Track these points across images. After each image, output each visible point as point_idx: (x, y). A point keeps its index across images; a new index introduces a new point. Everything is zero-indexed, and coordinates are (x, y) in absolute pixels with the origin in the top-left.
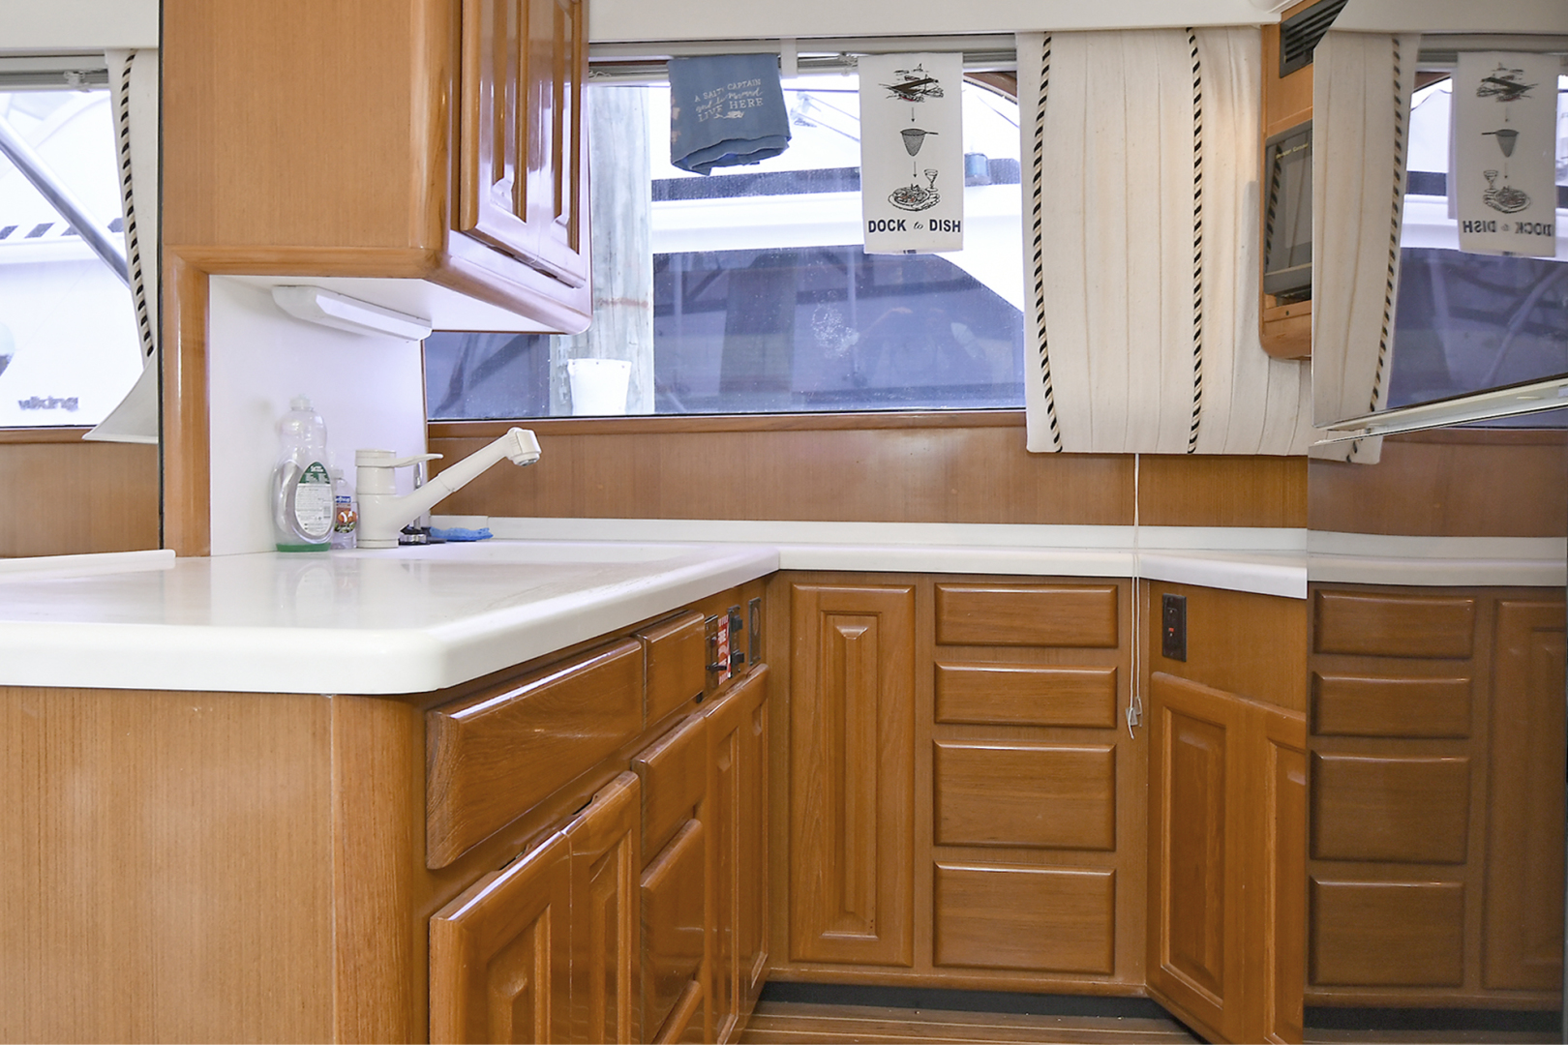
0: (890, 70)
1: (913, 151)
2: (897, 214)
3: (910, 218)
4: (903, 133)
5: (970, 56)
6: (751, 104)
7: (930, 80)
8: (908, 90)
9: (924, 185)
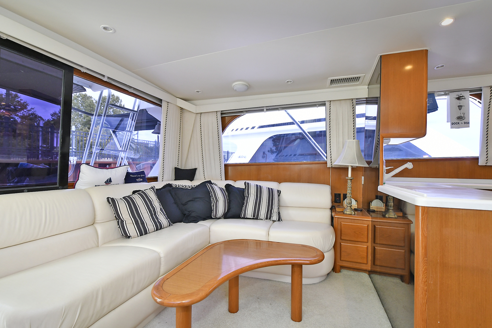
0: (455, 95)
1: (460, 109)
2: (458, 121)
3: (460, 122)
4: (458, 106)
5: (471, 91)
6: (431, 102)
7: (463, 96)
8: (459, 98)
9: (462, 116)
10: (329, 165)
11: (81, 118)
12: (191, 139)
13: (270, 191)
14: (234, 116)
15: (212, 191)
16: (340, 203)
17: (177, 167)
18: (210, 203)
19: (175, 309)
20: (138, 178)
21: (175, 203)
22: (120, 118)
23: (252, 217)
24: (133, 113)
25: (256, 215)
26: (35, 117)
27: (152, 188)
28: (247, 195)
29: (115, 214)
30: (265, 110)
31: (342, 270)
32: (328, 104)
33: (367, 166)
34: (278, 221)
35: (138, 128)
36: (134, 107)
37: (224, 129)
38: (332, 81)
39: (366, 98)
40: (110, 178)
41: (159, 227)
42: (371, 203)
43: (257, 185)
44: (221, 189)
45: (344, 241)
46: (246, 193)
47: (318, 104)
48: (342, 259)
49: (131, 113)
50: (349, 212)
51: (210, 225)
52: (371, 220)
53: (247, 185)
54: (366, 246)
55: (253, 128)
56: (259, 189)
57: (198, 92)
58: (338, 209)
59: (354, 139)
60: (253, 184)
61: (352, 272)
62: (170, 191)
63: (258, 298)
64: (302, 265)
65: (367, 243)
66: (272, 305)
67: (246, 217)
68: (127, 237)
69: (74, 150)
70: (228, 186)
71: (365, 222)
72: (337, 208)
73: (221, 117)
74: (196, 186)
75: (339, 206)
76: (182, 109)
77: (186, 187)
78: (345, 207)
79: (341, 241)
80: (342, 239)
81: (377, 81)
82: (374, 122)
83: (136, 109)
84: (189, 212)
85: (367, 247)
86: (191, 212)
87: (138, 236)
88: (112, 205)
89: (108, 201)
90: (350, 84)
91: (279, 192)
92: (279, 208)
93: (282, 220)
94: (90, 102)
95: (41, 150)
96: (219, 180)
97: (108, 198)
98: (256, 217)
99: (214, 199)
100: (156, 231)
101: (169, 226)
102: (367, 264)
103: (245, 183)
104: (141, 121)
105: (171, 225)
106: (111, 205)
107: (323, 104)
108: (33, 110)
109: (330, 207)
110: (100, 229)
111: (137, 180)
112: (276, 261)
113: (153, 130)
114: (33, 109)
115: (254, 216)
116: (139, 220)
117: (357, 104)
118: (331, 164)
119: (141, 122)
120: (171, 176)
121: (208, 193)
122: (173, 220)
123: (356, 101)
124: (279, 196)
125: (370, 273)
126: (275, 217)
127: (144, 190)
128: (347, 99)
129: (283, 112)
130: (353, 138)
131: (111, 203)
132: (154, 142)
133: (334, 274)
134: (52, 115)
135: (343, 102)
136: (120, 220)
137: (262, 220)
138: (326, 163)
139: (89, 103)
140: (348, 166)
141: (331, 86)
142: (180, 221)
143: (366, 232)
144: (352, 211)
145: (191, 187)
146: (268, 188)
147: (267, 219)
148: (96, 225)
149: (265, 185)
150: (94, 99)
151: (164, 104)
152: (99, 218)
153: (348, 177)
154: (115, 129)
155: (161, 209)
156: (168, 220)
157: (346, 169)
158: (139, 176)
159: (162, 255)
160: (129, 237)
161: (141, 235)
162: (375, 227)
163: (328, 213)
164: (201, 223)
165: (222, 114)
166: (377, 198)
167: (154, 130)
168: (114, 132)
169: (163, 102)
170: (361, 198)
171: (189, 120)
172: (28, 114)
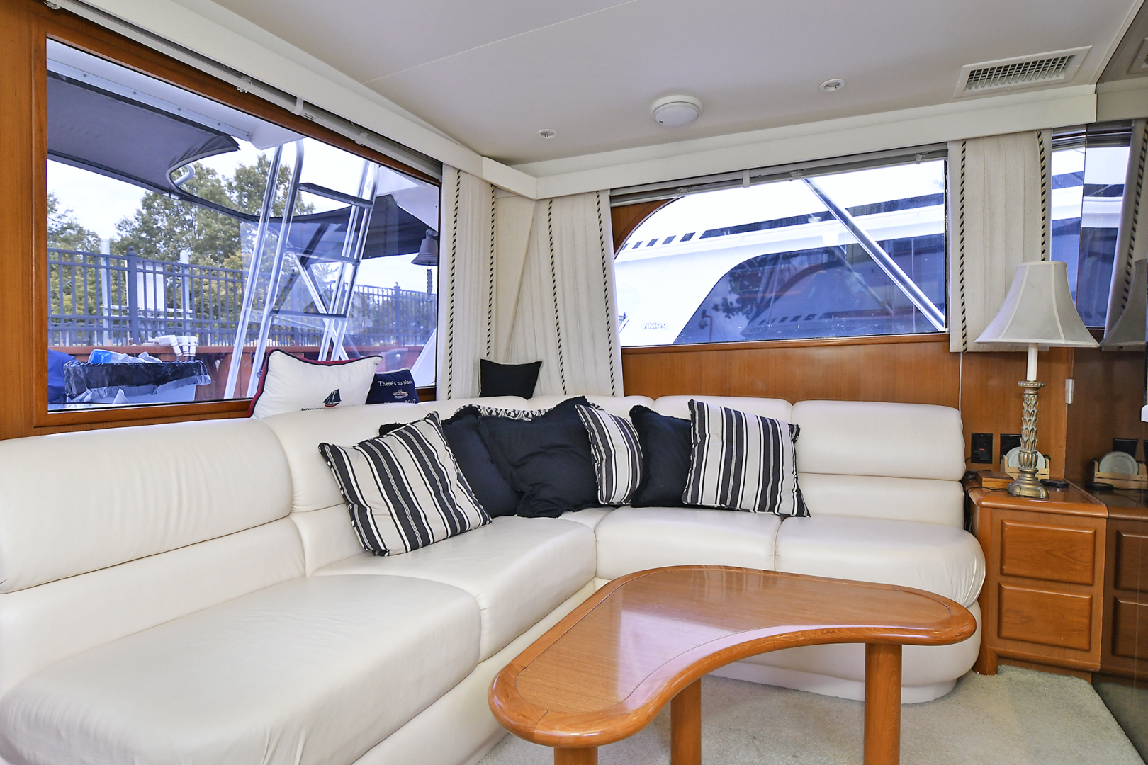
10: (956, 345)
11: (190, 231)
12: (522, 277)
13: (769, 427)
14: (649, 204)
15: (595, 428)
16: (991, 463)
17: (487, 359)
18: (590, 460)
19: (551, 750)
20: (396, 389)
21: (493, 461)
22: (316, 226)
23: (718, 505)
24: (358, 208)
25: (729, 495)
26: (79, 232)
27: (432, 417)
28: (699, 440)
29: (342, 488)
30: (746, 180)
31: (1002, 667)
32: (954, 151)
33: (1092, 343)
34: (797, 515)
35: (375, 249)
36: (361, 190)
37: (618, 242)
38: (976, 76)
39: (1088, 125)
40: (338, 390)
41: (458, 527)
42: (1096, 463)
43: (728, 411)
44: (620, 422)
45: (1011, 579)
46: (697, 432)
47: (921, 154)
48: (1005, 633)
49: (354, 207)
50: (1028, 489)
51: (597, 525)
52: (1106, 514)
53: (698, 411)
54: (1088, 594)
55: (688, 237)
56: (734, 422)
57: (546, 134)
58: (987, 483)
59: (1043, 260)
60: (715, 405)
61: (1037, 673)
62: (476, 428)
63: (754, 738)
64: (901, 646)
65: (1092, 588)
66: (800, 760)
67: (699, 504)
68: (376, 553)
69: (188, 318)
70: (638, 412)
71: (1087, 521)
72: (984, 479)
73: (611, 208)
74: (543, 413)
75: (988, 473)
76: (494, 188)
77: (516, 415)
78: (1015, 476)
79: (1003, 579)
80: (1005, 572)
81: (1132, 64)
82: (1115, 205)
83: (366, 196)
84: (531, 485)
85: (1091, 599)
86: (537, 488)
87: (407, 551)
88: (334, 464)
89: (323, 453)
90: (1034, 81)
91: (795, 431)
92: (797, 478)
93: (808, 514)
94: (213, 185)
95: (108, 319)
96: (610, 396)
97: (322, 445)
98: (728, 504)
99: (600, 451)
100: (451, 536)
101: (484, 524)
102: (1088, 650)
103: (691, 404)
104: (383, 230)
105: (488, 522)
106: (332, 466)
107: (938, 151)
108: (69, 214)
109: (960, 476)
110: (306, 527)
111: (394, 394)
112: (828, 631)
113: (414, 256)
114: (71, 211)
115: (723, 500)
116: (405, 506)
117: (1057, 147)
118: (962, 341)
119: (385, 233)
120: (471, 383)
121: (583, 432)
122: (494, 508)
123: (1053, 138)
124: (794, 441)
125: (1098, 679)
126: (787, 504)
127: (412, 424)
128: (1023, 132)
129: (798, 185)
130: (1040, 256)
131: (332, 460)
132: (392, 290)
133: (977, 676)
134: (119, 227)
135: (1009, 140)
136: (356, 506)
137: (749, 511)
138: (945, 339)
139: (211, 188)
140: (1027, 345)
141: (968, 91)
142: (510, 513)
143: (1089, 553)
144: (1039, 488)
145: (530, 415)
146: (761, 417)
147: (762, 509)
148: (295, 518)
149: (753, 409)
150: (223, 177)
151: (448, 178)
152: (301, 500)
153: (1025, 379)
154: (306, 252)
155: (459, 478)
156: (480, 509)
157: (1017, 356)
158: (400, 384)
159: (484, 603)
160: (382, 553)
161: (415, 547)
162: (1118, 536)
163: (955, 494)
164: (567, 517)
165: (612, 198)
166: (1118, 446)
167: (417, 254)
168: (304, 261)
169: (446, 172)
170: (1061, 447)
171: (517, 219)
172: (60, 226)
